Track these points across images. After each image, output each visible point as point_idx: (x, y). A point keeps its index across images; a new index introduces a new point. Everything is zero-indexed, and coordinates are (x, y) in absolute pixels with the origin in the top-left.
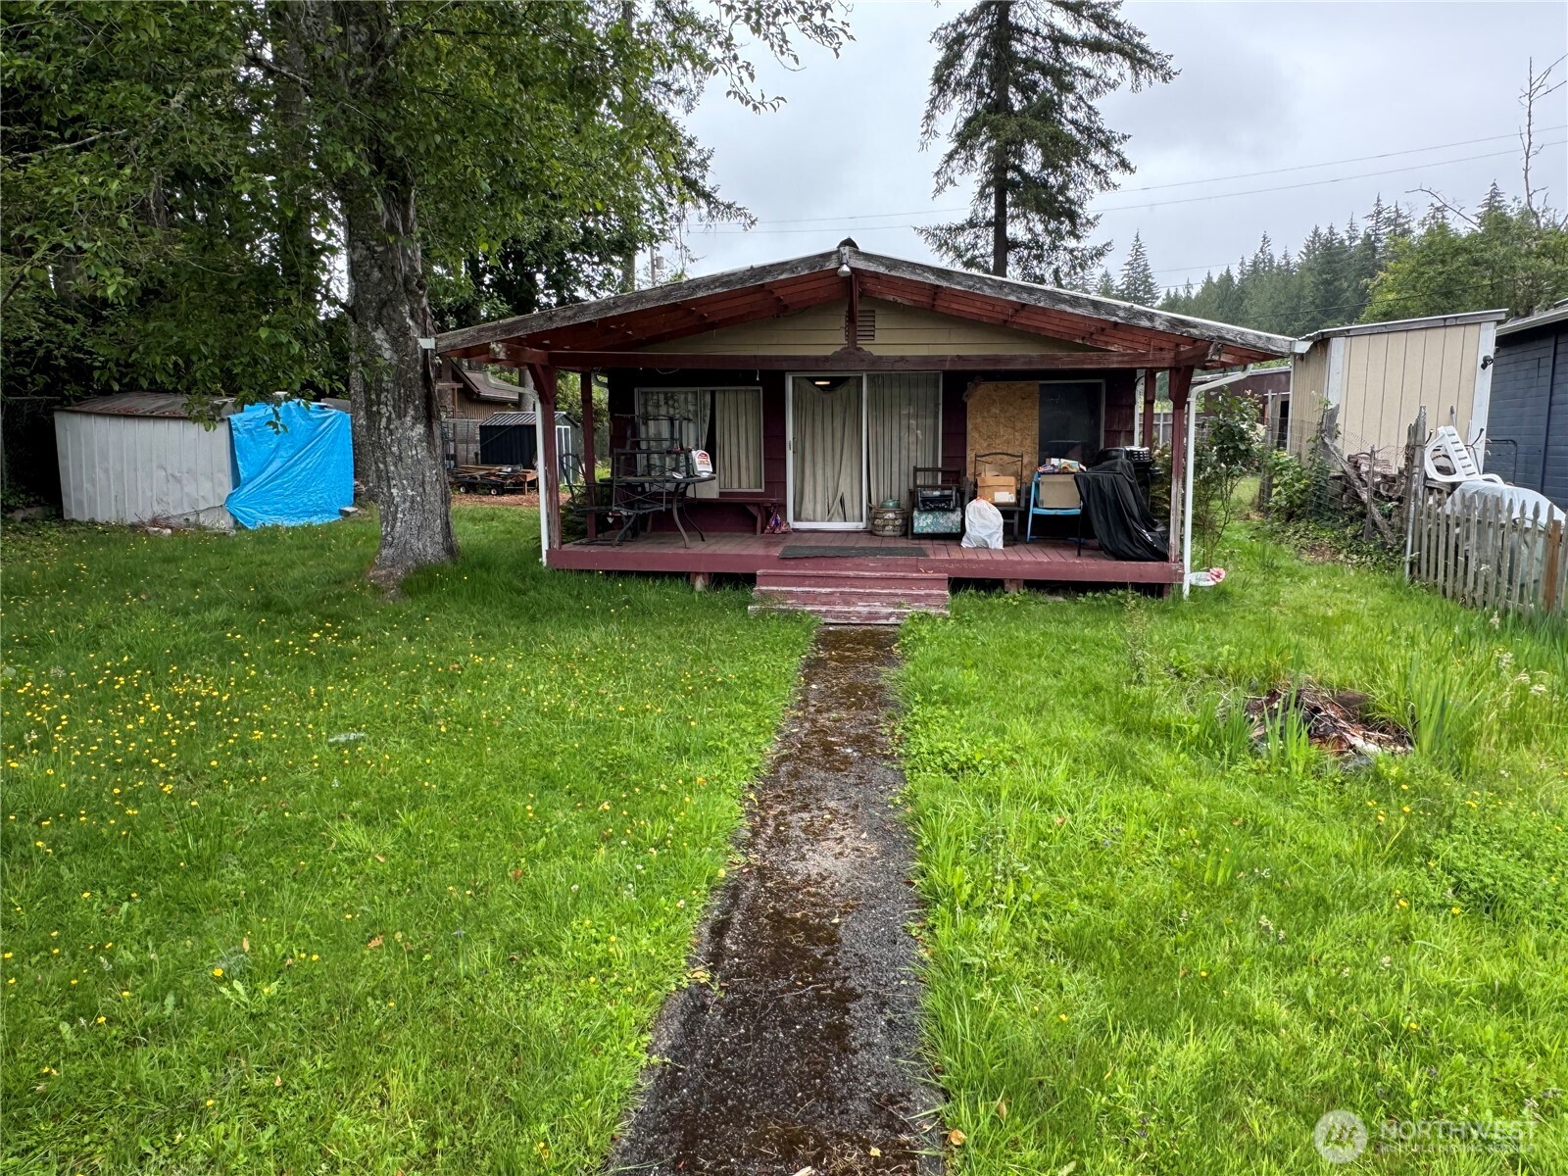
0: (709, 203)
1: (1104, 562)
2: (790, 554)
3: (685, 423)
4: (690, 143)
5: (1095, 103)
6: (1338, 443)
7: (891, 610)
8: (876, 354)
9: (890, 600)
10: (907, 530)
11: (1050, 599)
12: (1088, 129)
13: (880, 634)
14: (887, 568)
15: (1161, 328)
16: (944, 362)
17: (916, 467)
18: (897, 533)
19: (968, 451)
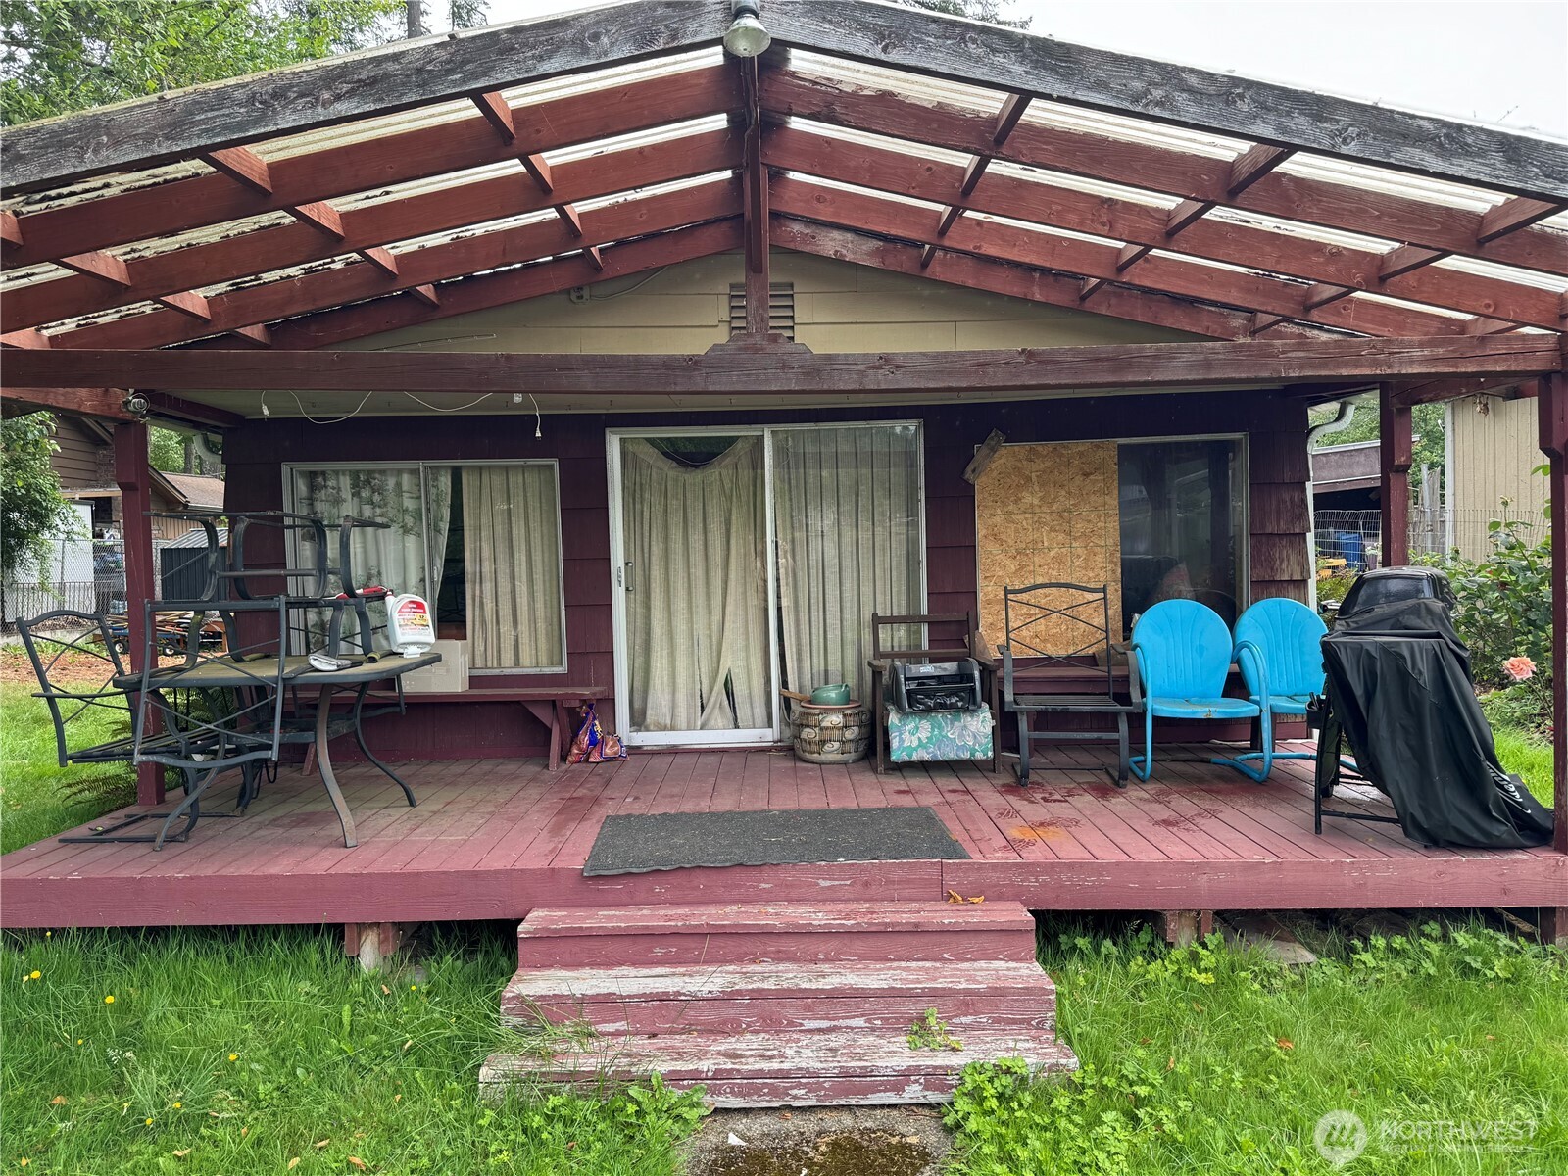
1: (1410, 856)
2: (612, 864)
3: (355, 536)
7: (904, 1053)
8: (817, 350)
9: (895, 1015)
10: (873, 748)
14: (865, 888)
16: (990, 369)
17: (875, 615)
18: (852, 756)
19: (980, 582)
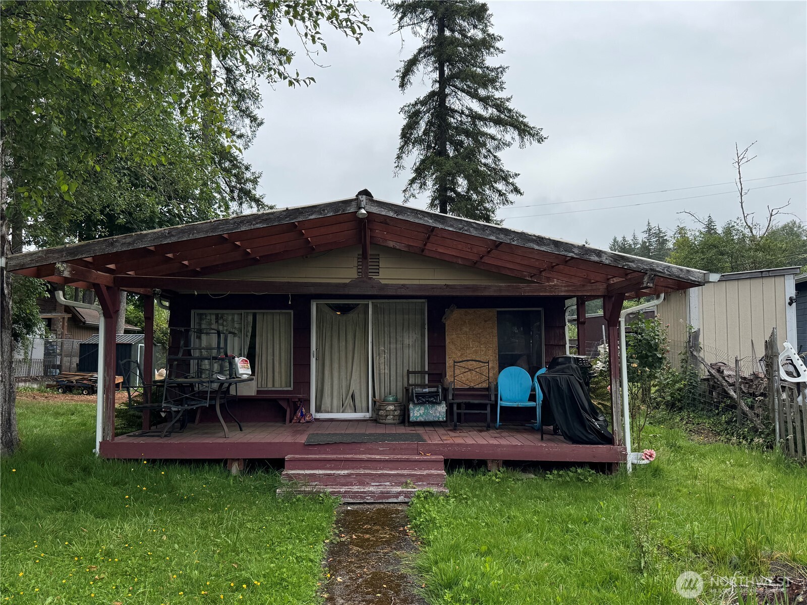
0: (258, 206)
1: (564, 445)
2: (314, 441)
3: (230, 337)
4: (247, 168)
5: (498, 154)
6: (701, 354)
7: (399, 489)
8: (383, 282)
9: (398, 480)
10: (404, 419)
11: (524, 476)
12: (495, 169)
13: (392, 512)
14: (393, 451)
15: (607, 262)
16: (435, 290)
17: (408, 370)
18: (398, 421)
19: (447, 359)
